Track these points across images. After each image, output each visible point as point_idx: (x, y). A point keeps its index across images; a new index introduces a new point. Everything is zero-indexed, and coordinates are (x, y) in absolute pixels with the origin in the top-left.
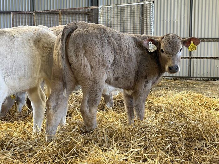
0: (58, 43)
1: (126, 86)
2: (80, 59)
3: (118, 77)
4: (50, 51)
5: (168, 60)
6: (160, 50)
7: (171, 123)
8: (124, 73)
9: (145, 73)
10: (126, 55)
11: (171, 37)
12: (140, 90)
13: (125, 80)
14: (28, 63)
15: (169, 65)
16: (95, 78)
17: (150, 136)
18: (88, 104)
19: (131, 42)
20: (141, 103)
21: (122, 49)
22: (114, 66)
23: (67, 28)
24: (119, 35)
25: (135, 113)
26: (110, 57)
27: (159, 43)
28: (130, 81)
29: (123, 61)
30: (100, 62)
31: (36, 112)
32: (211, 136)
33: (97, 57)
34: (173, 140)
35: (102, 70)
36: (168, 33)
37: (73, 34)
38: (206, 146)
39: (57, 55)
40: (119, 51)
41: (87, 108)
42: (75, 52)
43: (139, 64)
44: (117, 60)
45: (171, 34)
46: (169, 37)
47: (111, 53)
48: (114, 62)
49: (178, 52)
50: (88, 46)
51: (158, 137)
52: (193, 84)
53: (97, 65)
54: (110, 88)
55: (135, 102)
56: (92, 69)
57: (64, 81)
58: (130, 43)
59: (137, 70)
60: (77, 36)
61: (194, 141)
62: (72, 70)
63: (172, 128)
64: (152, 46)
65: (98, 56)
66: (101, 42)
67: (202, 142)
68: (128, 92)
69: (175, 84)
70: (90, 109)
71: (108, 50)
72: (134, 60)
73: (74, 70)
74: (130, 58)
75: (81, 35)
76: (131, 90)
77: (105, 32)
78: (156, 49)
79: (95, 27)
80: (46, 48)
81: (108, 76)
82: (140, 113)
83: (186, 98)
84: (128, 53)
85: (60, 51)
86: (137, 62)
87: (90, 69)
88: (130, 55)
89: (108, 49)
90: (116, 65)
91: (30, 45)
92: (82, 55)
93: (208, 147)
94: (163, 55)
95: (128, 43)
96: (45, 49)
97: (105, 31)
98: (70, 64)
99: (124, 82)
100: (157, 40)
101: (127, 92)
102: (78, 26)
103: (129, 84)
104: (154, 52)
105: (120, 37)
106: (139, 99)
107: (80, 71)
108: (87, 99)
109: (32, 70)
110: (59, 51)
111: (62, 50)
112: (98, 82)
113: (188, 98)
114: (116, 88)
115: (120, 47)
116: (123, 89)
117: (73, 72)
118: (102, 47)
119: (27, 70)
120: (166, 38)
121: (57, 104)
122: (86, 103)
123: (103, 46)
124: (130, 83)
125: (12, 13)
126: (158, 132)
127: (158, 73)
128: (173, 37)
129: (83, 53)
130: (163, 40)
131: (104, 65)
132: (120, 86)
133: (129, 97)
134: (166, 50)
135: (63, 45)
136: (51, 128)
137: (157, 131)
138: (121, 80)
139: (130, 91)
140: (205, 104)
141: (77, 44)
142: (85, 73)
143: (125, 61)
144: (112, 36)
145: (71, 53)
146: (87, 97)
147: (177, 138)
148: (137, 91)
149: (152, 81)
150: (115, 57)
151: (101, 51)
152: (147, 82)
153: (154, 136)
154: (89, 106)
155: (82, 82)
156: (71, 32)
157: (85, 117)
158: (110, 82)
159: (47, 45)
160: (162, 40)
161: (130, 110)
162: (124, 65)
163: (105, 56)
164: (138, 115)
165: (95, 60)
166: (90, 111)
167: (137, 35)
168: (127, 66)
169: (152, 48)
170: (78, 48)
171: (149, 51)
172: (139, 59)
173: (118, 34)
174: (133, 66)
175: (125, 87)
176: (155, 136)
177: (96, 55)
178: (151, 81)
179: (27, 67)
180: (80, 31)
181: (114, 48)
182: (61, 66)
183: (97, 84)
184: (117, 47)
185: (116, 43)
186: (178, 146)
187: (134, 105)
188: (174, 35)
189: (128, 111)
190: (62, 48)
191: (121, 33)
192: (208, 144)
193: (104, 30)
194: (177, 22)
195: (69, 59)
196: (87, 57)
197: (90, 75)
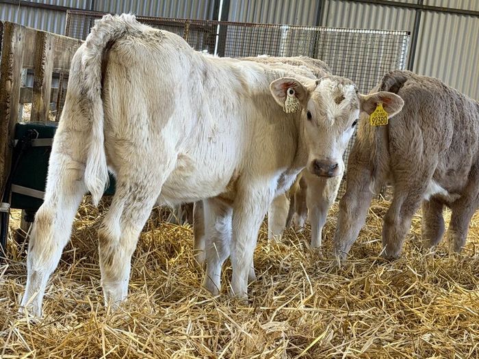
2: (411, 132)
3: (453, 170)
8: (461, 164)
10: (468, 132)
13: (460, 176)
18: (401, 210)
22: (450, 149)
23: (390, 78)
28: (465, 178)
29: (463, 142)
37: (404, 88)
50: (428, 111)
60: (411, 92)
73: (394, 149)
90: (453, 149)
92: (417, 125)
98: (388, 140)
99: (457, 179)
106: (466, 212)
108: (402, 202)
122: (399, 208)
125: (68, 11)
129: (418, 122)
138: (456, 175)
142: (414, 156)
143: (466, 142)
146: (402, 198)
150: (454, 135)
155: (405, 171)
158: (440, 177)
162: (463, 148)
165: (433, 135)
166: (402, 223)
170: (411, 112)
177: (437, 128)
184: (459, 117)
196: (422, 129)
197: (420, 160)
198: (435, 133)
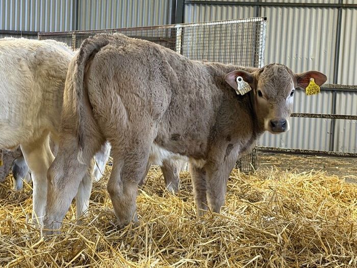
0: (73, 70)
1: (193, 151)
2: (109, 99)
3: (179, 135)
4: (60, 82)
5: (270, 110)
6: (256, 93)
7: (269, 219)
8: (188, 129)
9: (227, 131)
10: (193, 97)
11: (275, 70)
12: (218, 160)
13: (190, 140)
14: (17, 99)
15: (271, 119)
16: (134, 133)
17: (225, 239)
18: (121, 178)
19: (206, 76)
20: (218, 183)
21: (186, 86)
22: (171, 113)
23: (89, 43)
24: (183, 61)
25: (208, 200)
26: (163, 98)
27: (254, 79)
28: (200, 143)
29: (187, 106)
30: (144, 106)
31: (38, 190)
32: (335, 245)
33: (138, 96)
34: (267, 248)
35: (148, 119)
36: (271, 62)
37: (98, 54)
38: (324, 261)
39: (69, 90)
40: (180, 90)
41: (119, 186)
42: (100, 84)
43: (218, 113)
44: (176, 105)
45: (276, 65)
46: (273, 70)
47: (165, 91)
48: (170, 107)
49: (287, 96)
50: (123, 77)
51: (241, 241)
52: (335, 165)
53: (139, 109)
54: (162, 152)
55: (209, 180)
56: (130, 117)
57: (79, 136)
58: (204, 76)
59: (213, 125)
60: (104, 58)
61: (304, 251)
62: (94, 118)
63: (268, 227)
64: (242, 84)
65: (141, 95)
66: (148, 70)
67: (318, 254)
68: (197, 162)
69: (305, 164)
70: (124, 188)
71: (160, 86)
72: (209, 106)
73: (98, 117)
74: (201, 103)
75: (112, 56)
76: (202, 160)
77: (157, 54)
78: (249, 89)
79: (139, 45)
80: (53, 76)
81: (159, 131)
82: (217, 201)
83: (311, 182)
84: (197, 94)
85: (74, 83)
86: (215, 111)
87: (126, 117)
88: (202, 98)
89: (160, 83)
90: (174, 113)
91: (20, 69)
92: (113, 92)
93: (327, 264)
94: (262, 100)
95: (199, 77)
96: (51, 78)
97: (157, 52)
98: (91, 107)
99: (189, 145)
100: (251, 74)
101: (195, 162)
102: (110, 41)
103: (198, 148)
104: (245, 94)
105: (185, 65)
106: (216, 175)
107: (108, 120)
108: (120, 170)
109: (23, 112)
110: (72, 83)
111: (78, 81)
112: (140, 141)
113: (314, 182)
114: (173, 154)
115: (183, 81)
116: (188, 156)
117: (96, 121)
118: (149, 78)
119: (13, 111)
120: (266, 70)
121: (66, 175)
122: (118, 177)
123: (150, 76)
124: (201, 146)
125: (39, 33)
126: (243, 233)
127: (252, 133)
128: (279, 69)
129: (114, 88)
130: (262, 74)
131: (151, 112)
132: (182, 151)
133: (200, 172)
134: (266, 91)
135: (80, 73)
136: (52, 217)
137: (240, 232)
138: (183, 139)
139: (200, 161)
140: (341, 194)
141: (104, 72)
142: (117, 122)
143: (190, 106)
144: (170, 62)
145: (93, 87)
146: (119, 167)
147: (273, 246)
148: (213, 161)
149: (241, 146)
150: (172, 98)
151: (146, 87)
152: (231, 147)
153: (235, 239)
154: (124, 183)
155: (113, 139)
156: (96, 51)
157: (116, 202)
158: (162, 142)
159: (56, 72)
160: (259, 74)
161: (201, 194)
162: (188, 113)
163: (153, 95)
164: (214, 203)
165: (135, 101)
166: (125, 191)
167: (217, 65)
168: (195, 116)
169: (242, 87)
170: (105, 78)
171: (238, 94)
172: (218, 105)
173: (181, 60)
174: (206, 115)
175: (191, 154)
176: (237, 239)
177: (138, 93)
178: (239, 146)
179: (13, 106)
180: (110, 49)
181: (172, 84)
182: (74, 108)
183: (137, 143)
184: (178, 81)
185: (175, 75)
186: (274, 260)
187: (208, 185)
188: (280, 66)
189: (198, 196)
190: (78, 77)
191: (186, 58)
192: (327, 257)
193: (156, 50)
194: (313, 60)
195: (90, 97)
196: (121, 96)
197: (125, 126)
198: (137, 99)
